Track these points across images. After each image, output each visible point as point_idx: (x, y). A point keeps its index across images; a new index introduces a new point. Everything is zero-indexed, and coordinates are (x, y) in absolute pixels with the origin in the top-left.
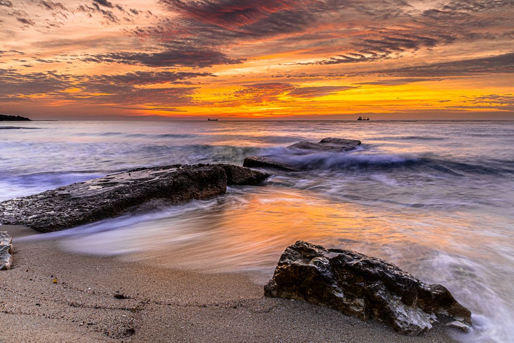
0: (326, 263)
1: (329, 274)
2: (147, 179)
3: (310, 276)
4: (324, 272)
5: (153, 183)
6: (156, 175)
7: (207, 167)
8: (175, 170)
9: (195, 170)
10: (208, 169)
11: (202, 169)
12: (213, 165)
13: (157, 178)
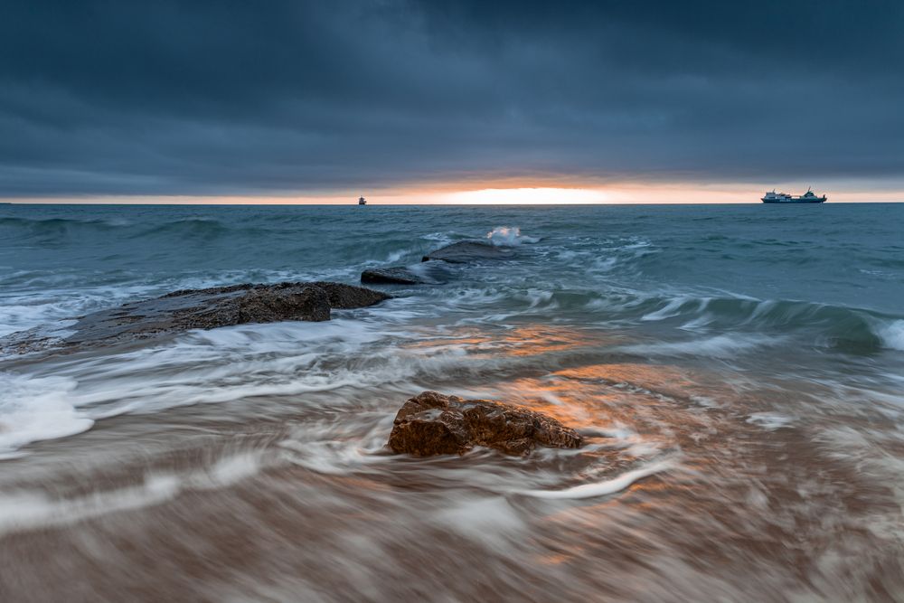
0: (460, 417)
1: (461, 432)
2: (195, 309)
3: (436, 436)
4: (454, 430)
5: (204, 316)
6: (210, 302)
7: (298, 288)
8: (242, 293)
9: (276, 292)
10: (299, 291)
11: (289, 291)
12: (307, 284)
13: (212, 307)
